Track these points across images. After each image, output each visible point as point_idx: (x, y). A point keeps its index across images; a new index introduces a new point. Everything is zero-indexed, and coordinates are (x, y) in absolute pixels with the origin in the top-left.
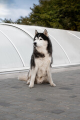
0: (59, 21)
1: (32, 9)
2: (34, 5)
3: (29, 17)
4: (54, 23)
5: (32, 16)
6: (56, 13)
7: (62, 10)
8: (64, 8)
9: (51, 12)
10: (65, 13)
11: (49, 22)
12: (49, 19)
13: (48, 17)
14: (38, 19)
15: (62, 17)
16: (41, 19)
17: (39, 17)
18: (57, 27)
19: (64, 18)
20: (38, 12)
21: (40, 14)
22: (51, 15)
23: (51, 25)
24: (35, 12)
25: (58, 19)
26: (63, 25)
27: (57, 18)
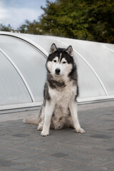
0: (87, 28)
1: (44, 9)
2: (48, 2)
3: (39, 21)
4: (80, 32)
5: (44, 20)
6: (83, 15)
7: (93, 10)
8: (95, 7)
9: (74, 13)
10: (97, 15)
11: (71, 29)
12: (71, 24)
13: (70, 21)
14: (53, 24)
15: (92, 22)
16: (59, 25)
17: (55, 22)
18: (85, 38)
19: (96, 22)
20: (54, 14)
21: (58, 16)
22: (74, 18)
23: (75, 34)
24: (49, 14)
25: (86, 26)
26: (94, 34)
27: (85, 23)
